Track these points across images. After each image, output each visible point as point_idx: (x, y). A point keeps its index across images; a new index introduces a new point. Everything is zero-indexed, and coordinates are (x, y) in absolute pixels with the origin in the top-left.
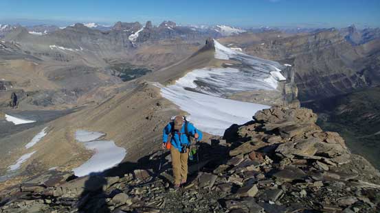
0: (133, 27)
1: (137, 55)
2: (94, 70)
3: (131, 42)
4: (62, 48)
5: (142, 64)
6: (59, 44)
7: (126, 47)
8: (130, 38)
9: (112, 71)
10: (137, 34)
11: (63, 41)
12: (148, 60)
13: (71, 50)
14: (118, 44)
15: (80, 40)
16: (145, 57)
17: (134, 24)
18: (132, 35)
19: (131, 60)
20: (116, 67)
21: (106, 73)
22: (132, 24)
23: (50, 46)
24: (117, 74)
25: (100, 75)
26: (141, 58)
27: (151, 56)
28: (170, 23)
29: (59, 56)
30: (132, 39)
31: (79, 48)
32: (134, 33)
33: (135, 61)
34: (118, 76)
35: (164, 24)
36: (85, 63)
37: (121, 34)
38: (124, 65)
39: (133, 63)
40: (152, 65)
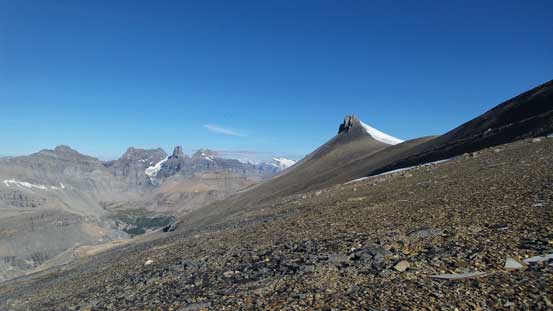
0: (153, 156)
1: (160, 195)
2: (79, 219)
3: (148, 177)
4: (27, 184)
5: (165, 209)
6: (20, 178)
7: (140, 184)
8: (146, 173)
9: (114, 223)
10: (158, 166)
11: (29, 172)
12: (177, 202)
13: (43, 187)
14: (128, 180)
15: (62, 172)
16: (171, 197)
17: (155, 151)
18: (151, 168)
19: (148, 204)
20: (120, 216)
21: (101, 225)
22: (152, 151)
23: (6, 182)
24: (122, 226)
25: (88, 228)
26: (165, 200)
27: (183, 196)
28: (209, 152)
29: (19, 198)
30: (150, 174)
31: (59, 186)
32: (153, 165)
33: (156, 205)
34: (124, 230)
35: (200, 152)
36: (65, 208)
37: (132, 165)
38: (135, 212)
39: (151, 208)
40: (184, 211)
